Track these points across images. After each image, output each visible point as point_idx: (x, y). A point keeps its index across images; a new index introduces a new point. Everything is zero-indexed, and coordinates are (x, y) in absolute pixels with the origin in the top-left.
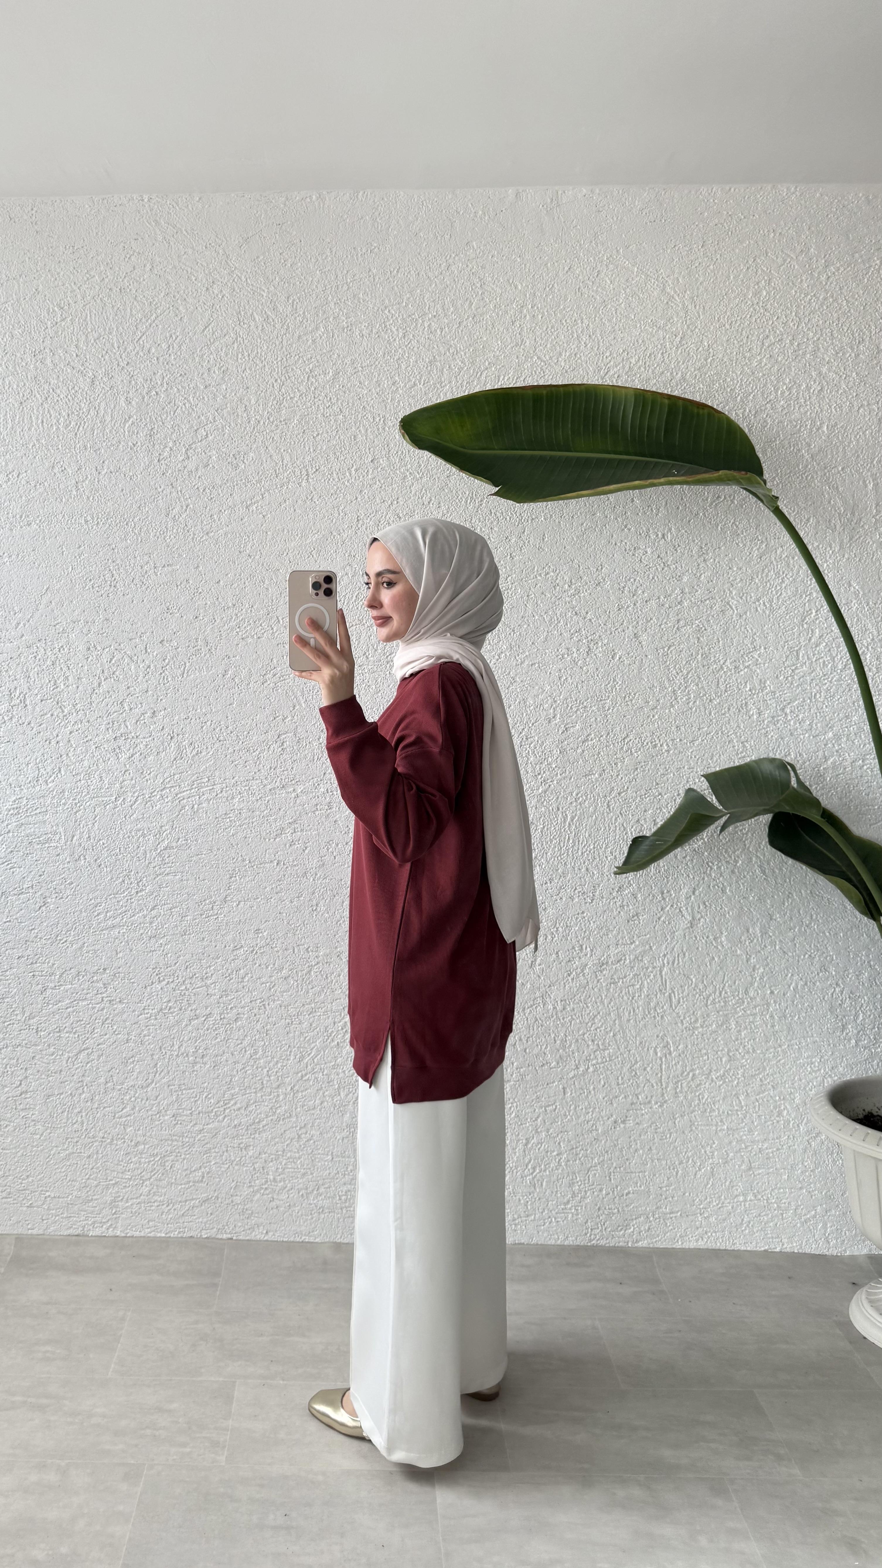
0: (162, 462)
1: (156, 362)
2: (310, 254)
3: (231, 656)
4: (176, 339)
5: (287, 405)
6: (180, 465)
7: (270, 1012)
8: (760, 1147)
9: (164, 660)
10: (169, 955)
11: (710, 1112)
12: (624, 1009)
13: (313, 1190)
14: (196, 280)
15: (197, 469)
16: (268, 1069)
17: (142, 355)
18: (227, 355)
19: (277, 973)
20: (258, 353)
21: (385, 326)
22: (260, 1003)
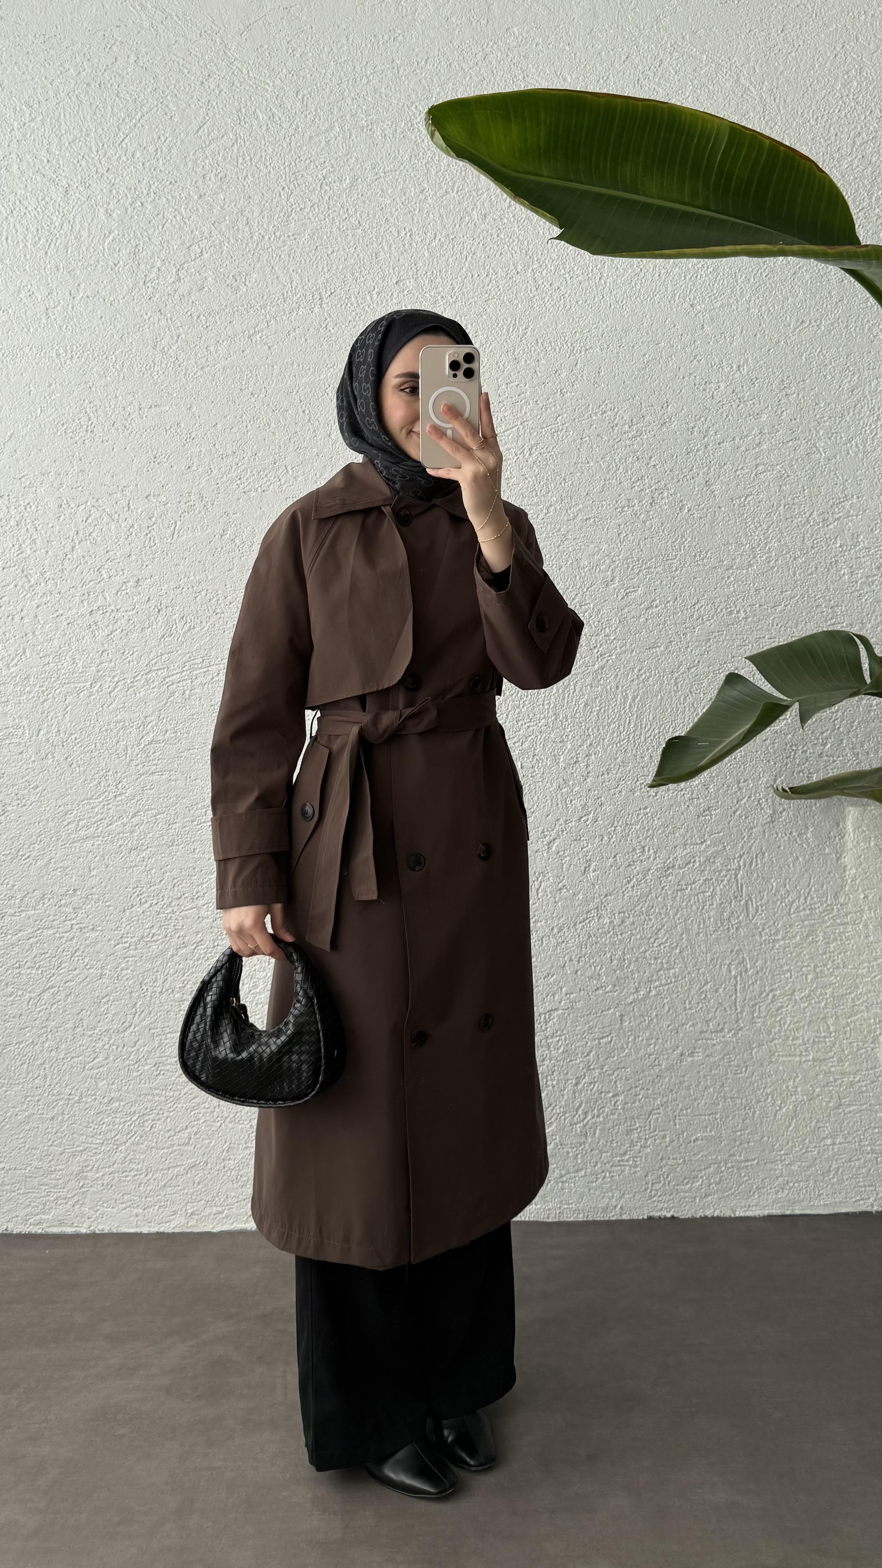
0: (149, 284)
1: (141, 168)
3: (231, 513)
4: (165, 141)
5: (296, 218)
8: (851, 1079)
11: (793, 1040)
12: (692, 921)
17: (125, 160)
20: (261, 156)
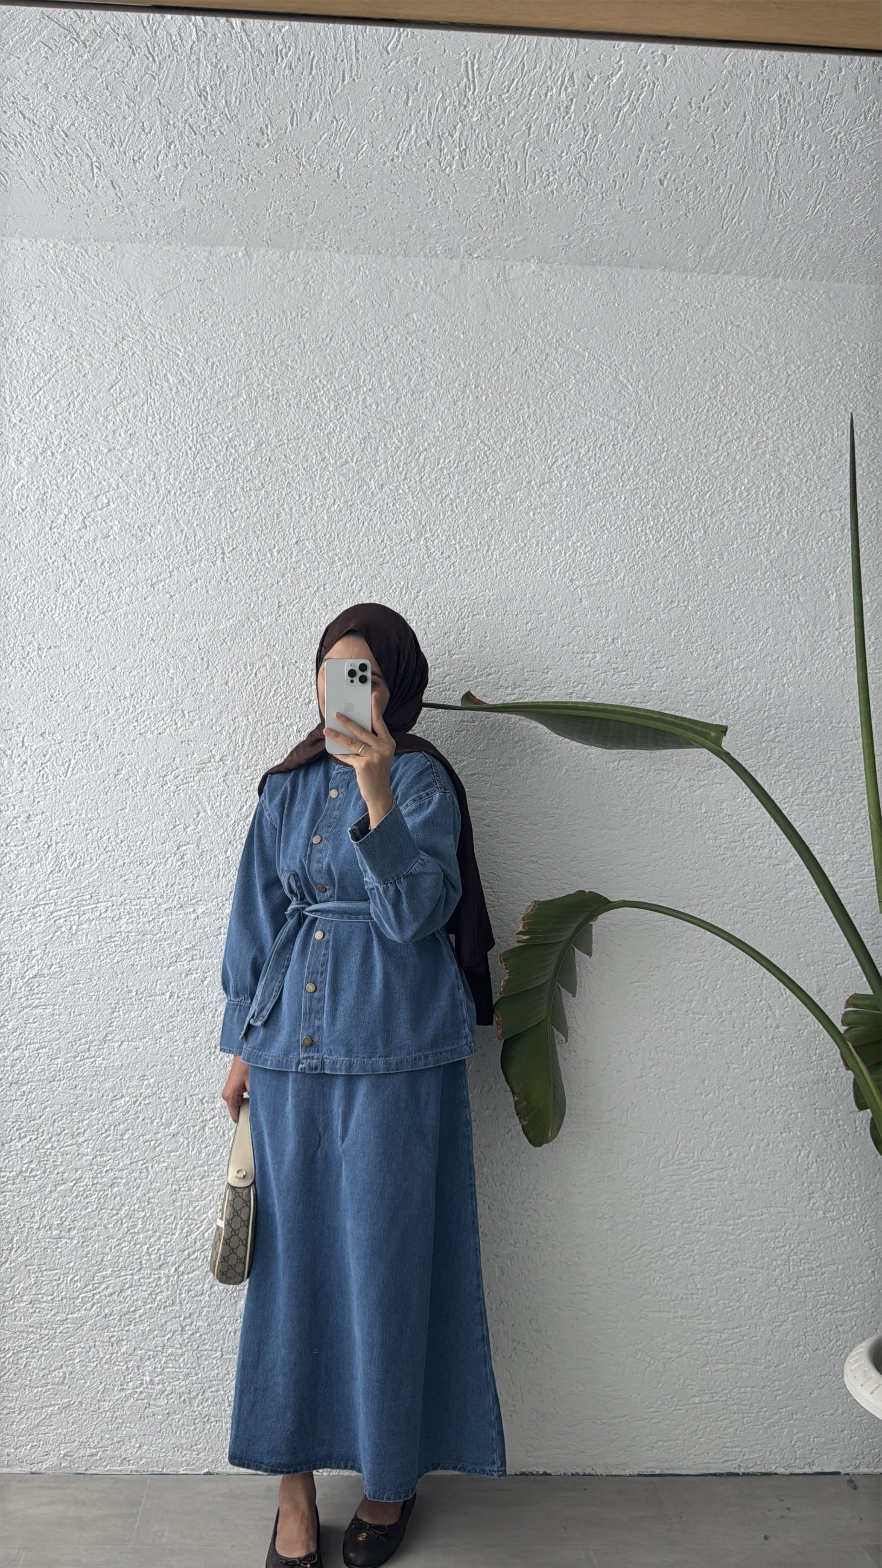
2: (234, 314)
6: (75, 535)
7: (154, 1176)
9: (44, 756)
10: (33, 1106)
13: (197, 1395)
14: (103, 334)
15: (95, 540)
16: (148, 1246)
18: (135, 418)
19: (165, 1128)
21: (316, 397)
22: (142, 1165)
